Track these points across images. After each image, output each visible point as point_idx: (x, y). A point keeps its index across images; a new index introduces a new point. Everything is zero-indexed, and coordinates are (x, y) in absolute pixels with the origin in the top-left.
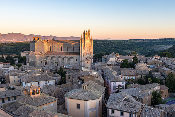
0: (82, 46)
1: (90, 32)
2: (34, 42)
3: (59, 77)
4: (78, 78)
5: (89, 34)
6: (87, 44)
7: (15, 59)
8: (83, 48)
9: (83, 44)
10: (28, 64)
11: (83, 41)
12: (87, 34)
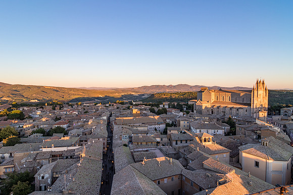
0: (255, 97)
1: (265, 82)
2: (201, 92)
3: (228, 128)
4: (253, 131)
5: (263, 83)
6: (260, 95)
7: (183, 106)
8: (255, 98)
9: (256, 94)
10: (195, 111)
11: (256, 92)
12: (261, 84)
